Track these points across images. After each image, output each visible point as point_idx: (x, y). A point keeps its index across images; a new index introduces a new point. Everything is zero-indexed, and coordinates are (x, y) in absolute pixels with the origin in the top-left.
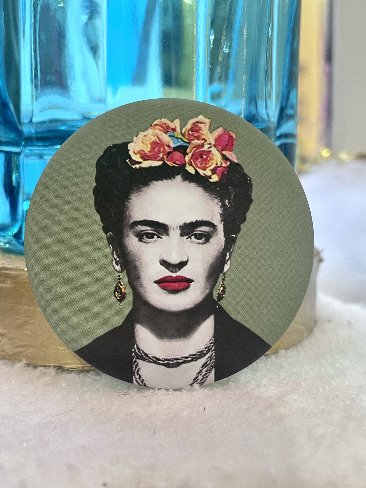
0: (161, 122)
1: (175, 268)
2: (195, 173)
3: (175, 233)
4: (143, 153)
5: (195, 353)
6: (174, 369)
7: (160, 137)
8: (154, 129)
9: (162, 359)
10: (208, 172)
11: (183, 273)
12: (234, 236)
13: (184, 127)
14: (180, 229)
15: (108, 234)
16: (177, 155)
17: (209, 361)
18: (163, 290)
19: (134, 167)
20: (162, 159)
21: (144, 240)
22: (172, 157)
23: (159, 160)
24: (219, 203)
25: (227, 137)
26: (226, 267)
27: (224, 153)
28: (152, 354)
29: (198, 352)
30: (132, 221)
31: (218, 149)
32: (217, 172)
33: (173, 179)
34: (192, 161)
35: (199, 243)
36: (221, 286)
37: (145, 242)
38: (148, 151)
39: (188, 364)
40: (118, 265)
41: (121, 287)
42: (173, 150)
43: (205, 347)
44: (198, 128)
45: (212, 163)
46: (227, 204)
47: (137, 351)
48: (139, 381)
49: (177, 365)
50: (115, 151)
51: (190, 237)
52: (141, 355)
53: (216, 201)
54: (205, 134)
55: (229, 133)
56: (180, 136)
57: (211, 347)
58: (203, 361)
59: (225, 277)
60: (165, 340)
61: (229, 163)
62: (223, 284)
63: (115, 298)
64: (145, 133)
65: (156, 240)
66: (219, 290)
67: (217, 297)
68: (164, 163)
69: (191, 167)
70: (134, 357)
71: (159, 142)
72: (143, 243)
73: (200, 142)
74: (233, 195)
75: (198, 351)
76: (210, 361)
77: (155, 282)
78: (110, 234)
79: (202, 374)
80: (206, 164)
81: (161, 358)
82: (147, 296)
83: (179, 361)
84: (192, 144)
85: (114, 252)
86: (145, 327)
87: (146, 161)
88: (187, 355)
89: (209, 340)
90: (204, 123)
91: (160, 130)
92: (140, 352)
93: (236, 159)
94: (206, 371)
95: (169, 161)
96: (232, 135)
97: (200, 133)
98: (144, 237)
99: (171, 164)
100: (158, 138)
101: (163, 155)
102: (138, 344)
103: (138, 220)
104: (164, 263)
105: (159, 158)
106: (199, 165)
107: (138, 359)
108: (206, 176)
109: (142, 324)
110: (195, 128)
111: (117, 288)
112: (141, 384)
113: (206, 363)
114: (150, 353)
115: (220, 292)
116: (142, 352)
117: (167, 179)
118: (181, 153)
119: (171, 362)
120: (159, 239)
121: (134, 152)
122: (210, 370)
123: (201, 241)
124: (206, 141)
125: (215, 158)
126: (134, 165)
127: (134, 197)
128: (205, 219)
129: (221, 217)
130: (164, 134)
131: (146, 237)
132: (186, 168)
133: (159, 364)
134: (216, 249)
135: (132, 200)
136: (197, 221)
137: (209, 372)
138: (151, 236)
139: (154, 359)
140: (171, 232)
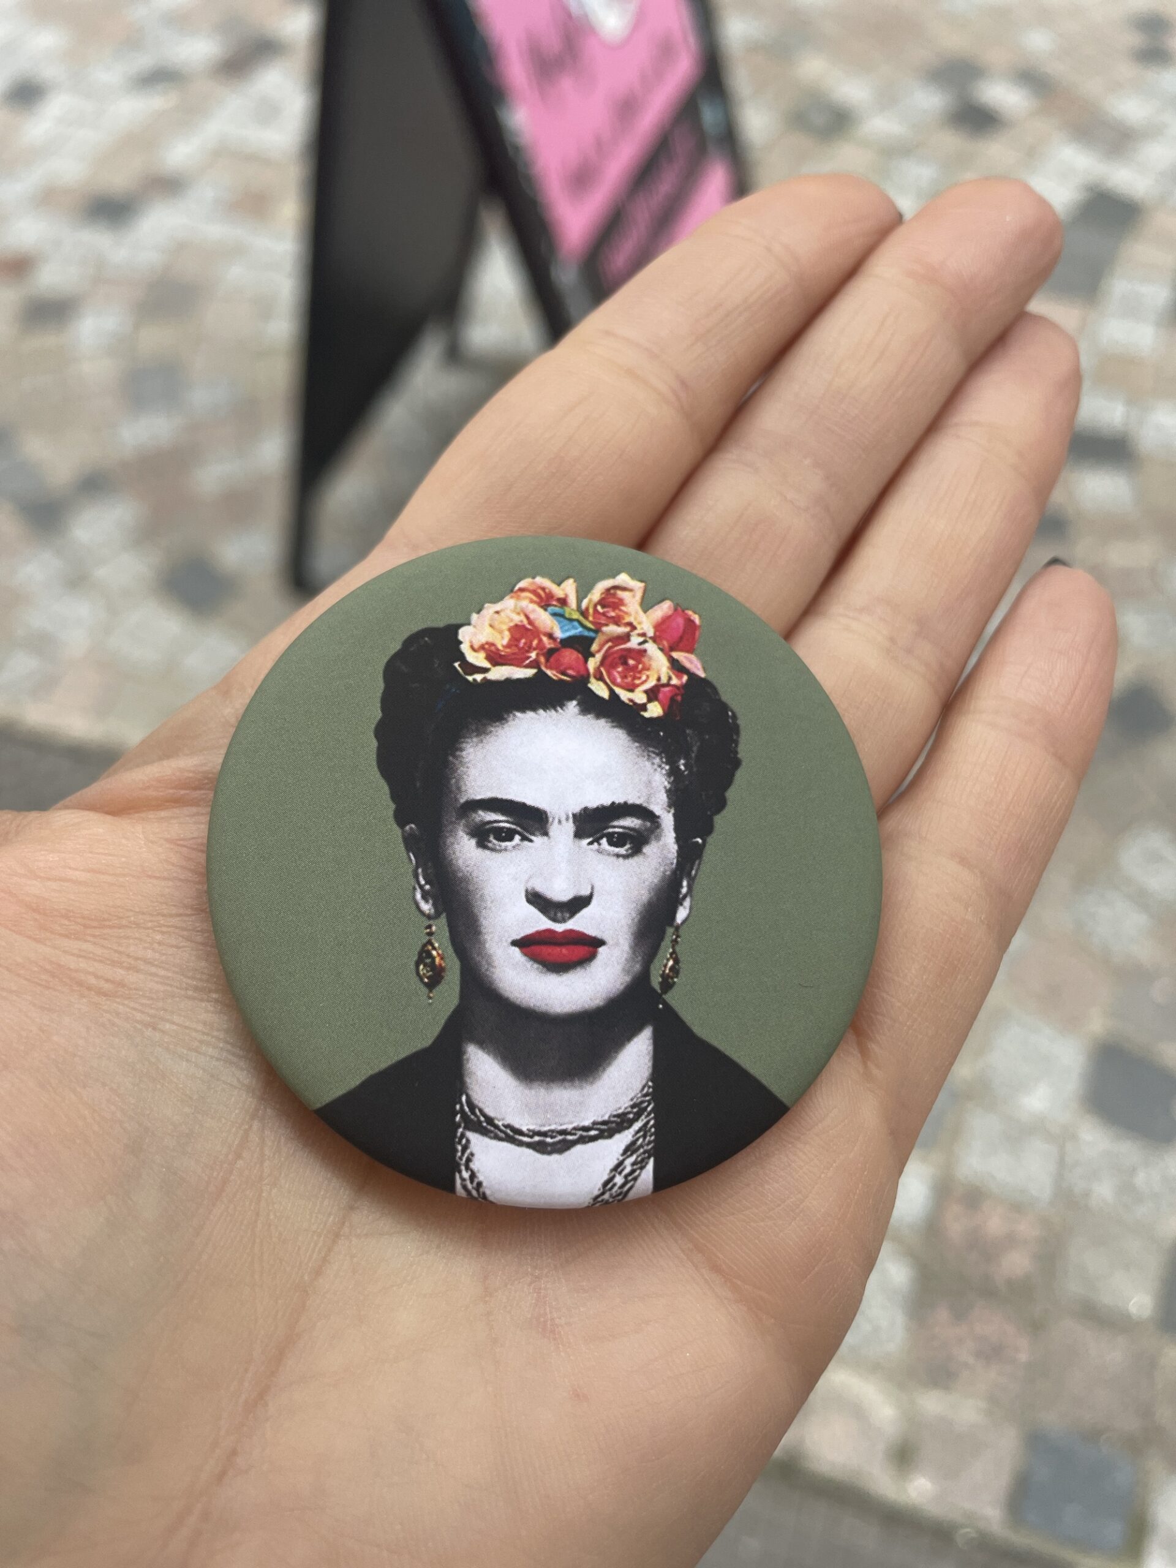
0: (534, 583)
1: (562, 912)
2: (610, 696)
3: (562, 832)
4: (493, 648)
5: (606, 1118)
6: (555, 1157)
7: (532, 616)
8: (518, 598)
9: (526, 1132)
10: (639, 697)
11: (581, 923)
12: (699, 840)
13: (585, 597)
14: (574, 822)
15: (407, 828)
16: (570, 656)
17: (641, 1140)
18: (531, 963)
19: (470, 678)
20: (535, 664)
21: (490, 845)
22: (558, 660)
23: (527, 667)
24: (663, 765)
25: (680, 621)
26: (682, 914)
27: (675, 655)
28: (503, 1119)
29: (615, 1116)
30: (462, 801)
31: (661, 647)
32: (661, 696)
33: (559, 709)
34: (602, 669)
35: (618, 856)
36: (668, 956)
37: (493, 850)
38: (503, 646)
39: (591, 1145)
40: (427, 901)
41: (434, 953)
42: (560, 646)
43: (632, 1103)
44: (617, 601)
45: (648, 677)
46: (682, 768)
47: (466, 1109)
48: (470, 1186)
49: (563, 1147)
50: (429, 642)
51: (597, 840)
52: (475, 1119)
53: (657, 760)
54: (633, 613)
55: (686, 614)
56: (576, 616)
57: (646, 1104)
58: (625, 1138)
59: (678, 936)
60: (536, 1084)
61: (685, 678)
62: (674, 952)
63: (417, 979)
64: (498, 607)
65: (518, 845)
66: (665, 966)
67: (661, 984)
68: (541, 674)
69: (601, 684)
70: (459, 1126)
71: (529, 627)
72: (487, 852)
73: (621, 630)
74: (695, 749)
75: (615, 1113)
76: (644, 1140)
77: (515, 943)
78: (411, 828)
79: (623, 1170)
80: (634, 678)
81: (524, 1129)
82: (495, 976)
83: (570, 1138)
84: (603, 633)
85: (420, 870)
86: (488, 1053)
87: (498, 668)
88: (587, 1123)
89: (640, 1087)
90: (631, 590)
91: (532, 601)
92: (473, 1113)
93: (701, 669)
94: (633, 1164)
95: (551, 668)
96: (692, 618)
97: (621, 610)
98: (491, 838)
99: (554, 675)
100: (527, 617)
101: (537, 655)
102: (470, 1093)
103: (478, 797)
104: (536, 899)
105: (527, 662)
106: (619, 680)
107: (470, 1130)
108: (635, 704)
109: (481, 1044)
110: (611, 599)
111: (424, 955)
112: (474, 1193)
113: (633, 1143)
114: (499, 1116)
115: (667, 971)
116: (478, 1113)
117: (545, 708)
118: (579, 651)
119: (549, 1140)
120: (526, 843)
121: (472, 647)
122: (642, 1160)
123: (622, 851)
124: (634, 628)
125: (654, 665)
126: (471, 674)
127: (469, 746)
128: (633, 799)
129: (668, 796)
130: (540, 611)
131: (495, 838)
132: (590, 685)
133: (521, 1144)
134: (657, 870)
135: (464, 753)
136: (613, 803)
137: (639, 1165)
138: (506, 835)
139: (509, 1131)
140: (554, 829)
